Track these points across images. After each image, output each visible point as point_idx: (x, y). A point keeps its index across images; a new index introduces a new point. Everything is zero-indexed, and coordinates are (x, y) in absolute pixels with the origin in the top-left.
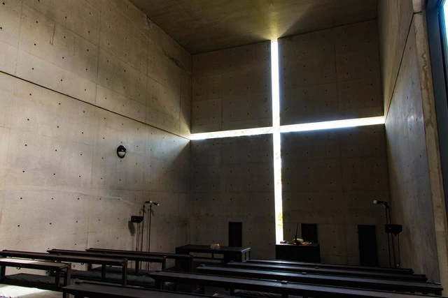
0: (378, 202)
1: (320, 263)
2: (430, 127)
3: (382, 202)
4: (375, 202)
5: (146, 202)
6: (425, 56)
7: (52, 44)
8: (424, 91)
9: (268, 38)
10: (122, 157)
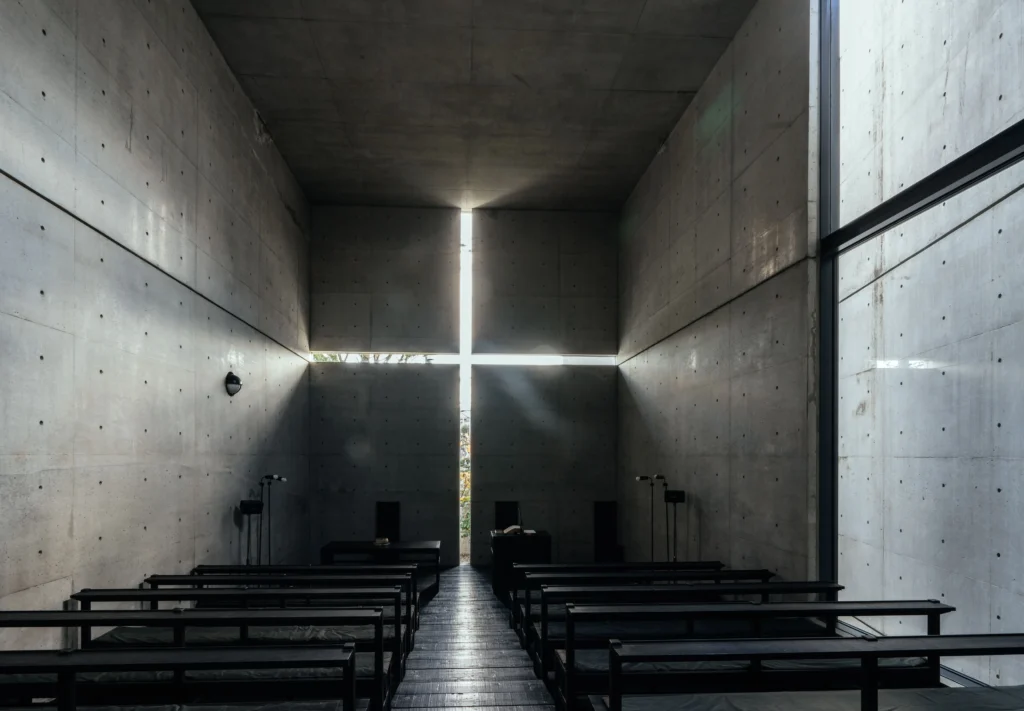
0: (642, 478)
1: (549, 563)
2: (813, 403)
3: (647, 478)
4: (638, 478)
5: (267, 477)
6: (815, 315)
7: (130, 150)
8: (811, 359)
9: (458, 205)
10: (231, 393)
